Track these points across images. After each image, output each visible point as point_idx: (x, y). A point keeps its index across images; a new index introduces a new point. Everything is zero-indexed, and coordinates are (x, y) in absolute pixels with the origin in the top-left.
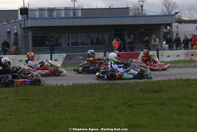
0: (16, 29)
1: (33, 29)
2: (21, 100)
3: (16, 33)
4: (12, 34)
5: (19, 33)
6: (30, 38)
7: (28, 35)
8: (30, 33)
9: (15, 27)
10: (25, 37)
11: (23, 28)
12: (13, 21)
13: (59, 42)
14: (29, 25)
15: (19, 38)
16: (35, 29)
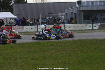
0: (75, 11)
1: (84, 11)
2: (78, 46)
3: (75, 14)
4: (73, 14)
5: (77, 13)
6: (82, 16)
7: (81, 15)
8: (82, 13)
9: (75, 10)
10: (80, 15)
11: (79, 11)
12: (74, 7)
13: (97, 18)
14: (82, 9)
15: (77, 16)
16: (85, 11)
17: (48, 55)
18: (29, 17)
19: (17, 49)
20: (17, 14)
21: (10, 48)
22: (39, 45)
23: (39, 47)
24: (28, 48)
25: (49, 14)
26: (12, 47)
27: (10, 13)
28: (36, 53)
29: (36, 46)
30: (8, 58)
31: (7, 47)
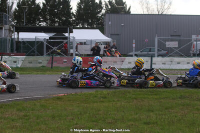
17: (176, 117)
18: (134, 41)
19: (114, 101)
20: (111, 34)
21: (102, 99)
22: (156, 95)
23: (156, 99)
24: (135, 100)
25: (172, 36)
26: (105, 98)
27: (98, 31)
28: (152, 111)
29: (151, 96)
30: (100, 120)
31: (95, 97)
